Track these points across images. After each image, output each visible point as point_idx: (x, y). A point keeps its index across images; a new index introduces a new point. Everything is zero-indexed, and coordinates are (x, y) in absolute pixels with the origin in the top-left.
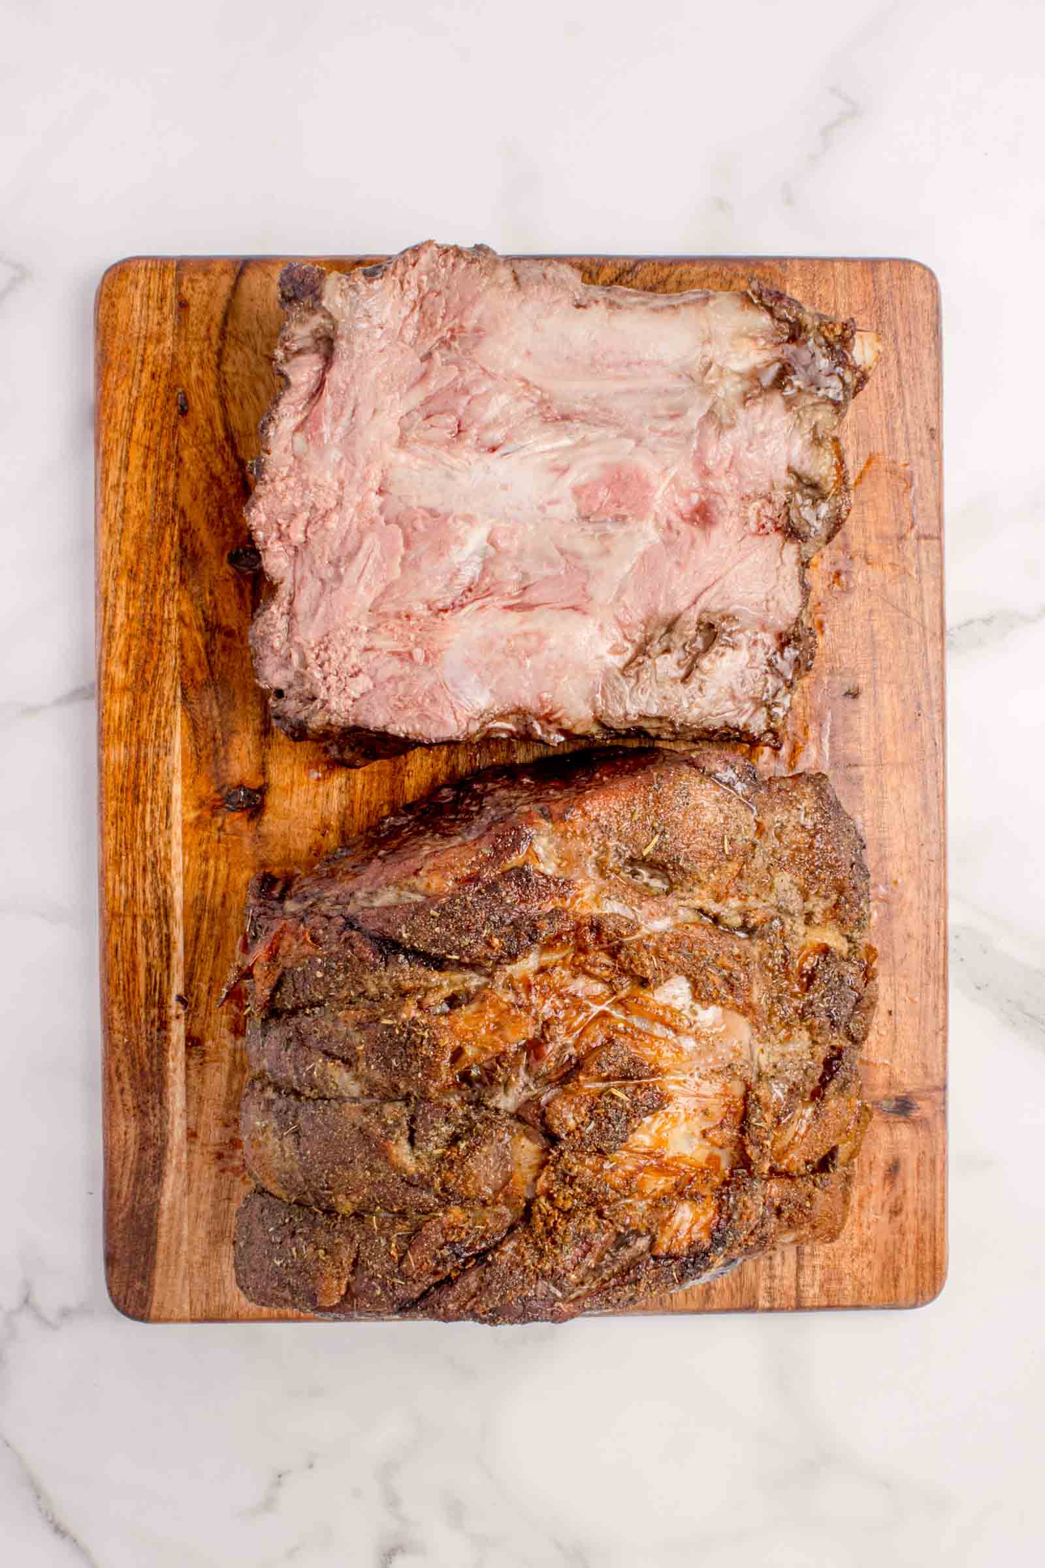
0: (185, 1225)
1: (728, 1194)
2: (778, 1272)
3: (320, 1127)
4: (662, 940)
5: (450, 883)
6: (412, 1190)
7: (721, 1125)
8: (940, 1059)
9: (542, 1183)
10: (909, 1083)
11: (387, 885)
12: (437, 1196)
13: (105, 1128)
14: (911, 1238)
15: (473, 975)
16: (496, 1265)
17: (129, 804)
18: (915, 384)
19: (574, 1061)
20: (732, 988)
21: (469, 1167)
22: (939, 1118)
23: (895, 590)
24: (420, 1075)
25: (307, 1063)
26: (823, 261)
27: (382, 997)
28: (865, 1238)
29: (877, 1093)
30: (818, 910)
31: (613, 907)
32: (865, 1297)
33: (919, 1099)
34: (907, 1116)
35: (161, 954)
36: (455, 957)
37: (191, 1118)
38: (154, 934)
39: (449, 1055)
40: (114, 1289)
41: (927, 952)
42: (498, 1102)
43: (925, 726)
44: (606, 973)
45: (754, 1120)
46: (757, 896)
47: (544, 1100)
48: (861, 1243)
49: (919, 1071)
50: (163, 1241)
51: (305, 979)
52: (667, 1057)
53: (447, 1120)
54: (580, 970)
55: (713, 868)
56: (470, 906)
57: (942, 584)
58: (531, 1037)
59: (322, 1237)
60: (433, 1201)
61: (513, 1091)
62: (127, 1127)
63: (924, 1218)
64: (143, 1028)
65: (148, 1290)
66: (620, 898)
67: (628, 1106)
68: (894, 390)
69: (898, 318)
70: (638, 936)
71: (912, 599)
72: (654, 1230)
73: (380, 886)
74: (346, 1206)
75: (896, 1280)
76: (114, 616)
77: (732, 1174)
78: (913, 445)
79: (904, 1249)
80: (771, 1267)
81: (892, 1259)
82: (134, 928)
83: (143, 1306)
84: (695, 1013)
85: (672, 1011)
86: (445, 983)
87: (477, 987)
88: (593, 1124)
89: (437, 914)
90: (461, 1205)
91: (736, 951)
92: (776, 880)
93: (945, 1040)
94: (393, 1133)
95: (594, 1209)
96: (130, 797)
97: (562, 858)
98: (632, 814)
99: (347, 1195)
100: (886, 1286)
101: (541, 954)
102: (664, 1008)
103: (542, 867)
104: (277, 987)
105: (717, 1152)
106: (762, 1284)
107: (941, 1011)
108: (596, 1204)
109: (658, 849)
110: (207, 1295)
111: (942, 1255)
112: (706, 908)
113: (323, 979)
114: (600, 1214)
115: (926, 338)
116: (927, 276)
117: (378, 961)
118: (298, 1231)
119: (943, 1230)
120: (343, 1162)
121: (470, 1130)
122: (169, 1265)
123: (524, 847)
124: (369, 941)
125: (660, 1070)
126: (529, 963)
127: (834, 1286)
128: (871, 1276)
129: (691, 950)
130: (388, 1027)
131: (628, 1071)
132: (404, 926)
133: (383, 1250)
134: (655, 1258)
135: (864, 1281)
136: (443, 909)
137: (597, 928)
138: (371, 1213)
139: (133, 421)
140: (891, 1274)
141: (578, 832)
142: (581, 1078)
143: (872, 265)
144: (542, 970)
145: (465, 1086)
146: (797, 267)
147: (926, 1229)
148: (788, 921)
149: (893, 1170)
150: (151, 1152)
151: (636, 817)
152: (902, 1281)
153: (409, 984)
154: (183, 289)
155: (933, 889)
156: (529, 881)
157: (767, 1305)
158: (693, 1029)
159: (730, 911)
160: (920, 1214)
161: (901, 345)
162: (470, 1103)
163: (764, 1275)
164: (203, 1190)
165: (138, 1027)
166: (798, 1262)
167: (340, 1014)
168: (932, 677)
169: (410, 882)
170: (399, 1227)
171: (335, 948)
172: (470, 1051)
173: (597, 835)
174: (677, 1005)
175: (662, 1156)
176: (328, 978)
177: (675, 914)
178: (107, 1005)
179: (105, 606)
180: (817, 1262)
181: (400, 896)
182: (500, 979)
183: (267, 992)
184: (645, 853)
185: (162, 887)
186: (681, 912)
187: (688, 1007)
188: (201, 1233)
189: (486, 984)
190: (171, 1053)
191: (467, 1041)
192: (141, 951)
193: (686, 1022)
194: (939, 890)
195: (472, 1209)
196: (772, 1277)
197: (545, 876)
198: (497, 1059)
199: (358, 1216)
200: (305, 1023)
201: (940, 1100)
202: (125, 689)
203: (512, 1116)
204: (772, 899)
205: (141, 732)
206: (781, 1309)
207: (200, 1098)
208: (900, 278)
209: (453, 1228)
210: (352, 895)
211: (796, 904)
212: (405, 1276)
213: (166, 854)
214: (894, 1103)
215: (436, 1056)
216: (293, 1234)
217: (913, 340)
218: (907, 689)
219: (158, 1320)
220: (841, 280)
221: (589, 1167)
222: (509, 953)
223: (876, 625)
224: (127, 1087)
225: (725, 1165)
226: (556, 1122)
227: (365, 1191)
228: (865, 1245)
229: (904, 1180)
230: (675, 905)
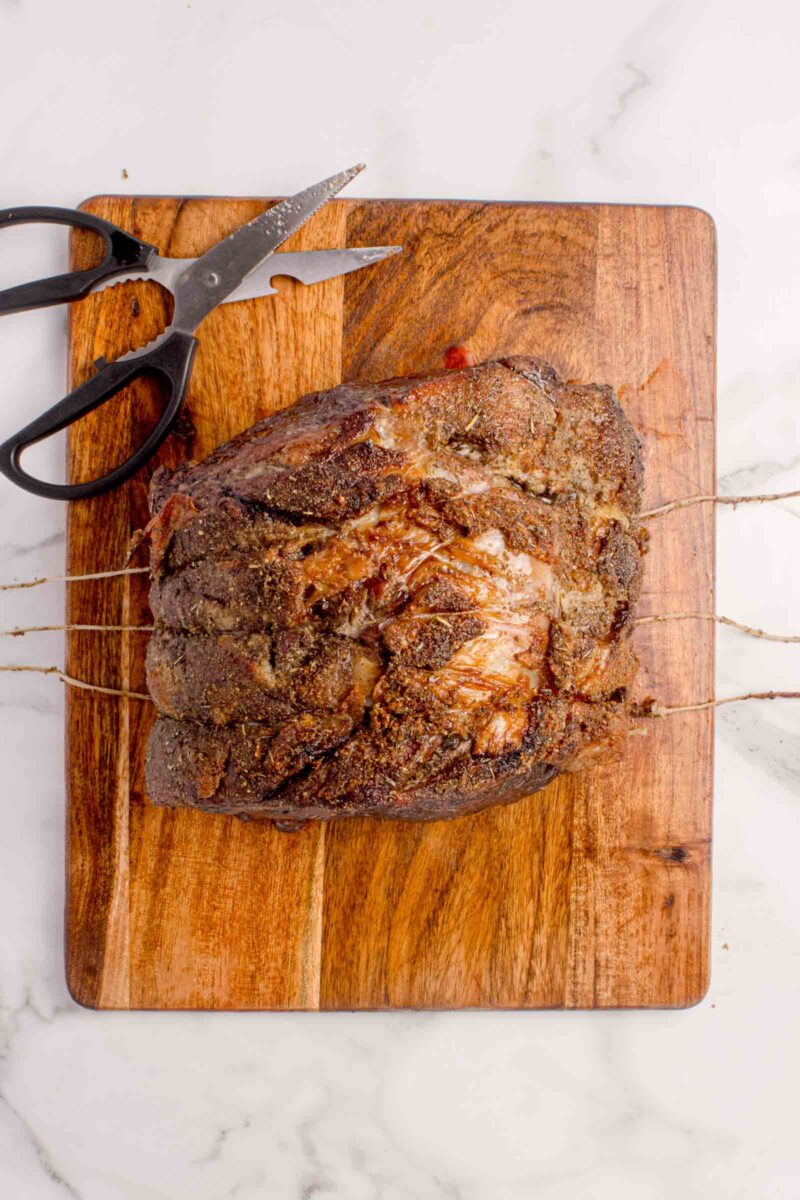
0: (127, 937)
1: (536, 708)
2: (580, 980)
3: (201, 655)
4: (480, 499)
5: (306, 457)
6: (272, 702)
7: (530, 651)
8: (707, 819)
9: (378, 690)
10: (682, 836)
11: (257, 462)
12: (293, 706)
13: (67, 860)
14: (682, 955)
15: (324, 529)
16: (341, 759)
17: (90, 614)
18: (696, 302)
19: (406, 597)
20: (537, 540)
21: (318, 681)
22: (705, 863)
23: (678, 460)
24: (280, 608)
25: (191, 605)
26: (627, 207)
27: (251, 549)
28: (647, 955)
29: (658, 843)
30: (606, 490)
31: (440, 473)
32: (646, 1000)
33: (692, 849)
34: (680, 862)
35: (112, 729)
36: (310, 513)
37: (133, 855)
38: (107, 713)
39: (302, 590)
40: (72, 984)
41: (698, 736)
42: (344, 630)
43: (700, 565)
44: (434, 523)
45: (557, 646)
46: (557, 472)
47: (381, 626)
48: (645, 958)
49: (691, 828)
50: (110, 947)
51: (190, 538)
52: (483, 594)
53: (302, 645)
54: (413, 521)
55: (522, 443)
56: (321, 472)
57: (714, 456)
58: (370, 576)
59: (202, 744)
60: (289, 710)
61: (356, 621)
62: (84, 860)
63: (693, 940)
64: (97, 785)
65: (98, 986)
66: (446, 466)
67: (451, 631)
68: (679, 305)
69: (684, 251)
70: (459, 496)
71: (691, 466)
72: (474, 735)
73: (250, 463)
74: (220, 718)
75: (670, 987)
76: (80, 470)
77: (539, 691)
78: (693, 349)
79: (677, 964)
80: (575, 976)
81: (667, 971)
82: (92, 708)
83: (94, 998)
84: (507, 559)
85: (489, 556)
86: (301, 535)
87: (328, 538)
88: (422, 645)
89: (295, 480)
90: (312, 713)
91: (540, 512)
92: (572, 462)
93: (711, 804)
94: (257, 656)
95: (421, 715)
96: (90, 609)
97: (399, 435)
98: (456, 399)
99: (222, 708)
100: (662, 992)
101: (379, 512)
102: (483, 553)
103: (382, 443)
104: (170, 549)
105: (526, 672)
106: (568, 989)
107: (708, 782)
108: (423, 711)
109: (477, 426)
110: (143, 990)
111: (706, 969)
112: (516, 476)
113: (203, 537)
114: (427, 719)
115: (705, 266)
116: (707, 219)
117: (246, 519)
118: (185, 741)
119: (707, 950)
120: (217, 681)
121: (320, 652)
122: (114, 967)
123: (367, 425)
124: (240, 504)
125: (478, 604)
126: (370, 519)
127: (623, 991)
128: (651, 985)
129: (504, 508)
130: (255, 571)
131: (451, 604)
132: (268, 491)
133: (249, 751)
134: (475, 757)
135: (646, 988)
136: (300, 475)
137: (425, 488)
138: (242, 723)
139: (97, 320)
140: (666, 983)
141: (412, 413)
142: (412, 608)
143: (664, 210)
144: (382, 524)
145: (317, 617)
146: (607, 212)
147: (694, 948)
148: (582, 496)
149: (670, 902)
150: (102, 880)
151: (459, 401)
152: (675, 989)
153: (272, 537)
154: (137, 221)
155: (703, 689)
156: (370, 453)
157: (572, 1005)
158: (506, 572)
159: (536, 479)
160: (690, 937)
161: (686, 272)
162: (321, 632)
163: (569, 981)
164: (142, 910)
165: (93, 784)
166: (596, 971)
167: (218, 564)
168: (705, 527)
169: (275, 458)
170: (262, 732)
171: (213, 511)
172: (320, 588)
173: (428, 414)
174: (492, 551)
175: (480, 673)
176: (208, 536)
177: (491, 481)
178: (70, 767)
179: (74, 462)
180: (611, 972)
181: (266, 469)
182: (346, 530)
183: (162, 552)
184: (467, 429)
185: (113, 678)
186: (495, 480)
187: (501, 554)
188: (139, 942)
189: (335, 536)
190: (118, 804)
191: (318, 580)
192: (96, 726)
193: (500, 566)
194: (708, 689)
195: (321, 717)
196: (575, 984)
197: (382, 449)
198: (343, 594)
199: (232, 725)
200: (190, 574)
201: (706, 850)
202: (87, 525)
203: (355, 641)
204: (569, 476)
205: (99, 559)
206: (581, 1008)
207: (140, 839)
208: (686, 221)
209: (306, 731)
210: (229, 471)
211: (587, 484)
212: (265, 770)
213: (117, 653)
214: (671, 852)
215: (291, 591)
216: (181, 744)
217: (695, 268)
218: (686, 536)
219: (105, 1009)
220: (641, 222)
221: (417, 680)
222: (354, 509)
223: (663, 486)
224: (84, 829)
225: (534, 685)
226: (392, 642)
227: (235, 704)
228: (647, 959)
229: (678, 912)
230: (490, 473)
